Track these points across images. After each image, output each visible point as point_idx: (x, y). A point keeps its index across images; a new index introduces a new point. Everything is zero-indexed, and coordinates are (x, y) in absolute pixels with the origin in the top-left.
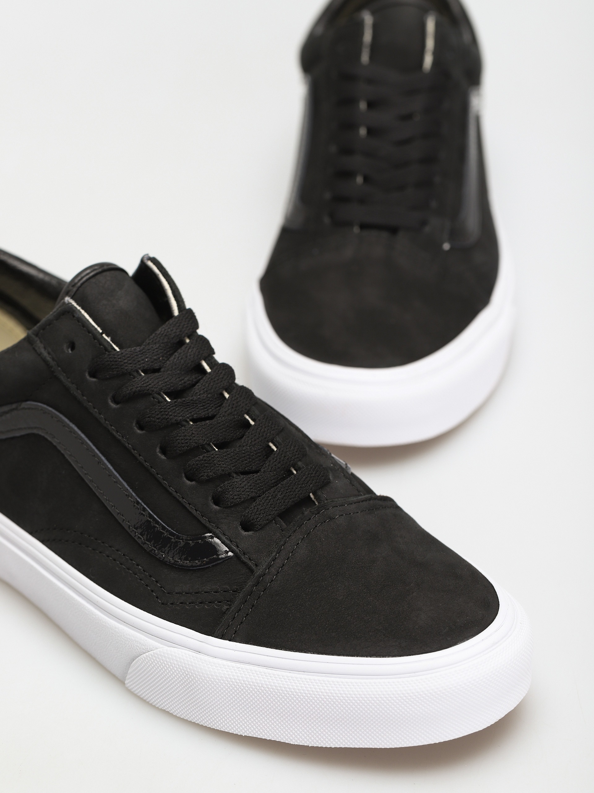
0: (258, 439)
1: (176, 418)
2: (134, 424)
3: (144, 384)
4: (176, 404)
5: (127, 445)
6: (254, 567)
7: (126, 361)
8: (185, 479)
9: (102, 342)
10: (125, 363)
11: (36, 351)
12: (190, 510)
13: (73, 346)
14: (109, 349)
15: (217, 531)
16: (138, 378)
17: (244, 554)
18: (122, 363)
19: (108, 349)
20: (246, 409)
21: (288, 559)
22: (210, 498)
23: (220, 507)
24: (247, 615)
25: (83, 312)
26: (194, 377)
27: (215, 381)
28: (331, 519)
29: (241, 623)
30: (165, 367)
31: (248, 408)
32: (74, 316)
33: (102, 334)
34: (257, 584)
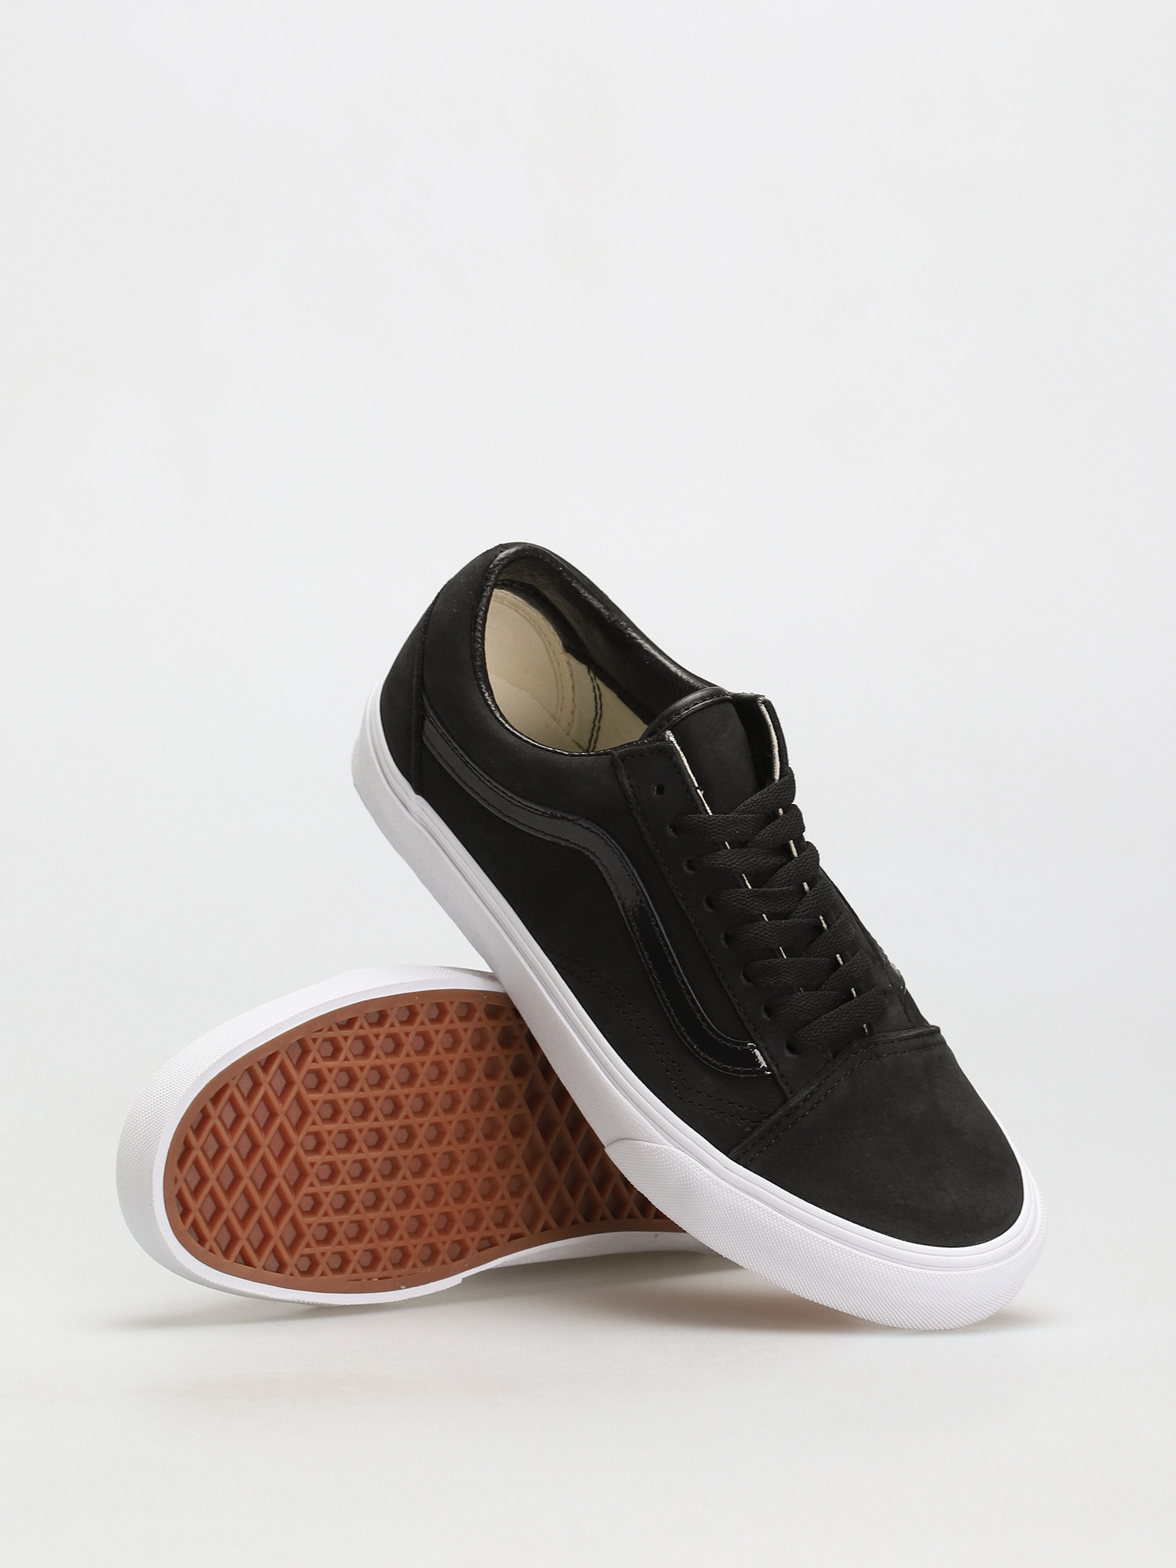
0: (828, 949)
1: (752, 911)
2: (704, 899)
3: (728, 861)
4: (756, 893)
5: (690, 918)
6: (789, 1095)
7: (715, 830)
8: (742, 977)
9: (694, 798)
10: (714, 832)
11: (617, 778)
12: (738, 1012)
13: (660, 790)
14: (701, 809)
15: (761, 1045)
16: (723, 852)
17: (782, 1076)
18: (710, 831)
19: (698, 809)
20: (823, 911)
21: (825, 1096)
22: (763, 1007)
23: (771, 1018)
24: (769, 1145)
25: (682, 754)
26: (778, 860)
27: (799, 871)
28: (879, 1057)
29: (761, 1152)
30: (753, 842)
31: (826, 911)
32: (671, 758)
33: (697, 788)
34: (788, 1115)
